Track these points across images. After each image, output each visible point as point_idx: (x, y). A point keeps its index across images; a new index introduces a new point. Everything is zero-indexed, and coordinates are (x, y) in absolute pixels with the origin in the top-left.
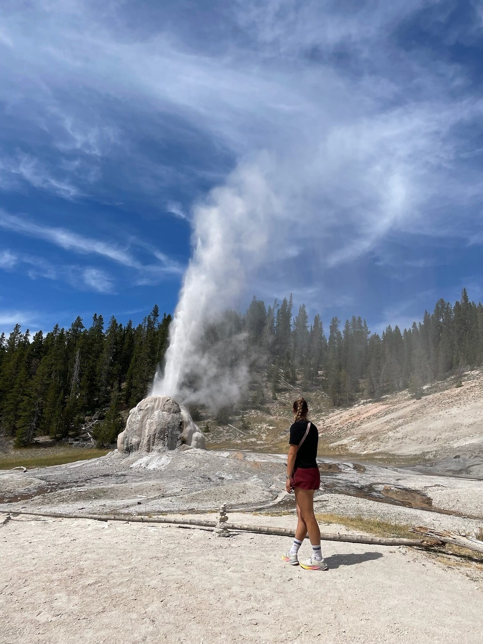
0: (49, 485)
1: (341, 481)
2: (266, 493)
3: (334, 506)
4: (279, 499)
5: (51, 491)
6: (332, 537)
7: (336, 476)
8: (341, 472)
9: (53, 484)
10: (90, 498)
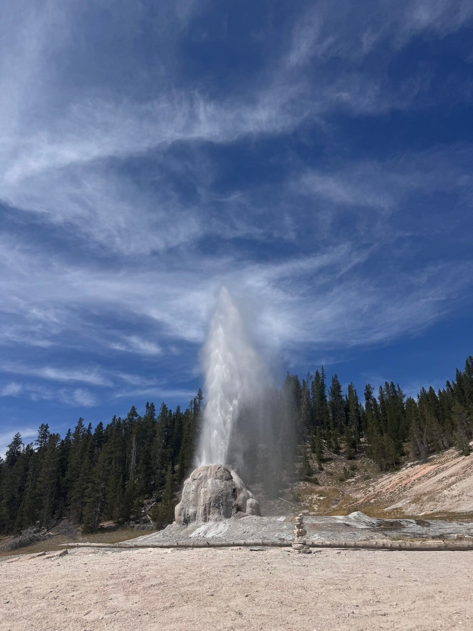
1: (408, 534)
6: (436, 546)
7: (401, 530)
8: (404, 527)
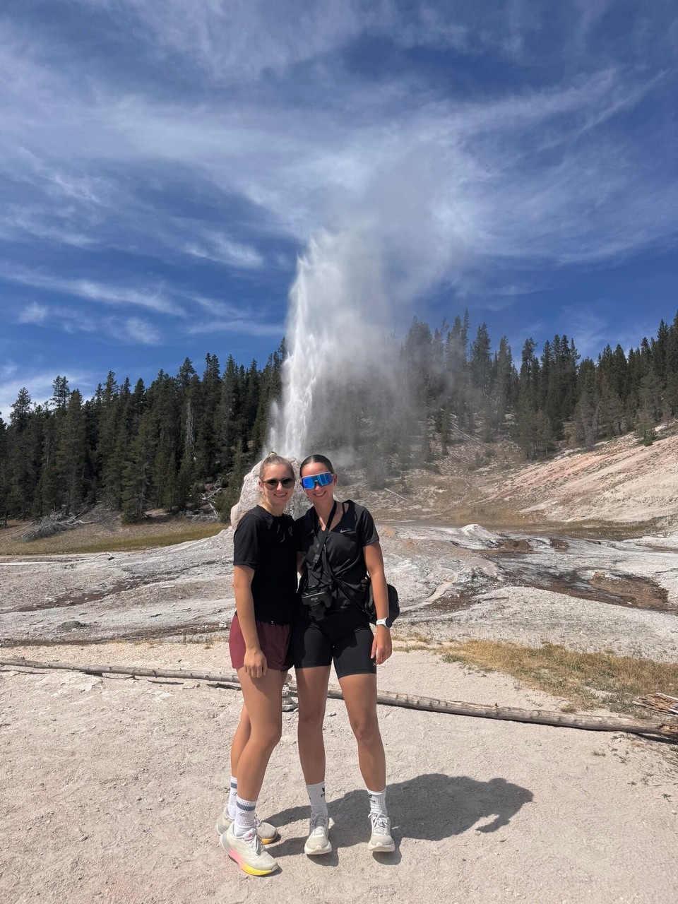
0: (133, 578)
1: (530, 567)
2: (419, 586)
3: (516, 607)
4: (437, 595)
5: (131, 588)
6: (484, 712)
7: (523, 558)
8: (531, 552)
9: (139, 577)
10: (176, 597)
